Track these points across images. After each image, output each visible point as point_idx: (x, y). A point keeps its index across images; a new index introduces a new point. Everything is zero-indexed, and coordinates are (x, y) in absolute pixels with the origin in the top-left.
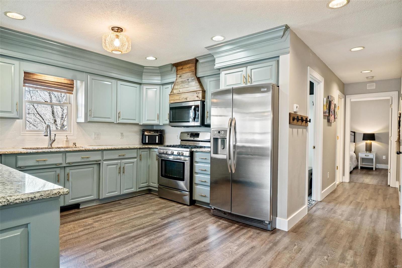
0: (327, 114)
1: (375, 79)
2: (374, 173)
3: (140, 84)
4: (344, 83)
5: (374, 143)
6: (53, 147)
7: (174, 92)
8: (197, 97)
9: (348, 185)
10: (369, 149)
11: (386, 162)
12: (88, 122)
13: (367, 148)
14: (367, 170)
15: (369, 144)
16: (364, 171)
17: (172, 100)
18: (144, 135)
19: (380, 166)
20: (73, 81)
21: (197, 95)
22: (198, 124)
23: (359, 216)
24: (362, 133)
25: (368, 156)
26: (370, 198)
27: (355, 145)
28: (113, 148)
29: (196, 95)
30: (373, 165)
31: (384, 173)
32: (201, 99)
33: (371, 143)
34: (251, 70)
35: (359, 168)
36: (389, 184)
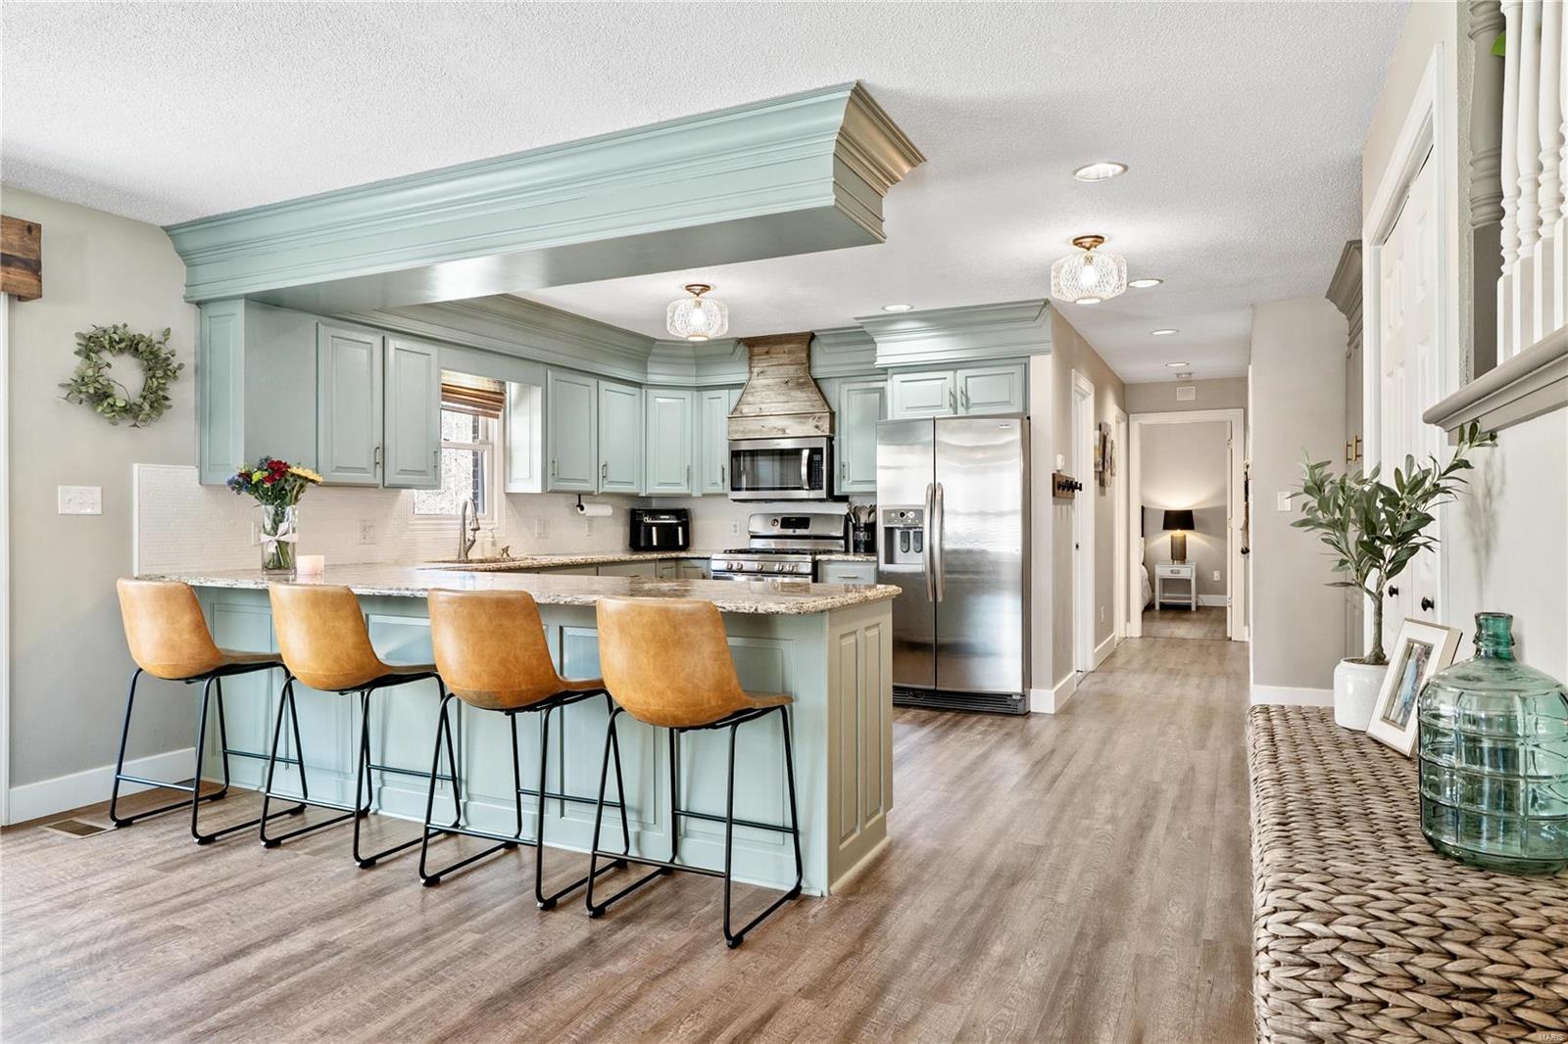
0: (1101, 469)
1: (1194, 377)
2: (1194, 616)
3: (639, 385)
4: (1125, 381)
5: (1192, 538)
6: (470, 558)
7: (744, 411)
8: (817, 427)
9: (1138, 641)
10: (1179, 553)
11: (1221, 589)
12: (549, 492)
13: (1174, 551)
14: (1179, 610)
15: (1178, 541)
16: (1170, 615)
17: (736, 432)
18: (643, 524)
19: (1209, 600)
20: (504, 383)
21: (815, 423)
22: (823, 494)
23: (1177, 687)
24: (1161, 510)
25: (1178, 572)
26: (1193, 662)
27: (1145, 543)
28: (616, 559)
29: (811, 423)
30: (1190, 599)
31: (1219, 615)
32: (828, 434)
33: (1185, 537)
34: (967, 377)
35: (1157, 607)
36: (1229, 635)
